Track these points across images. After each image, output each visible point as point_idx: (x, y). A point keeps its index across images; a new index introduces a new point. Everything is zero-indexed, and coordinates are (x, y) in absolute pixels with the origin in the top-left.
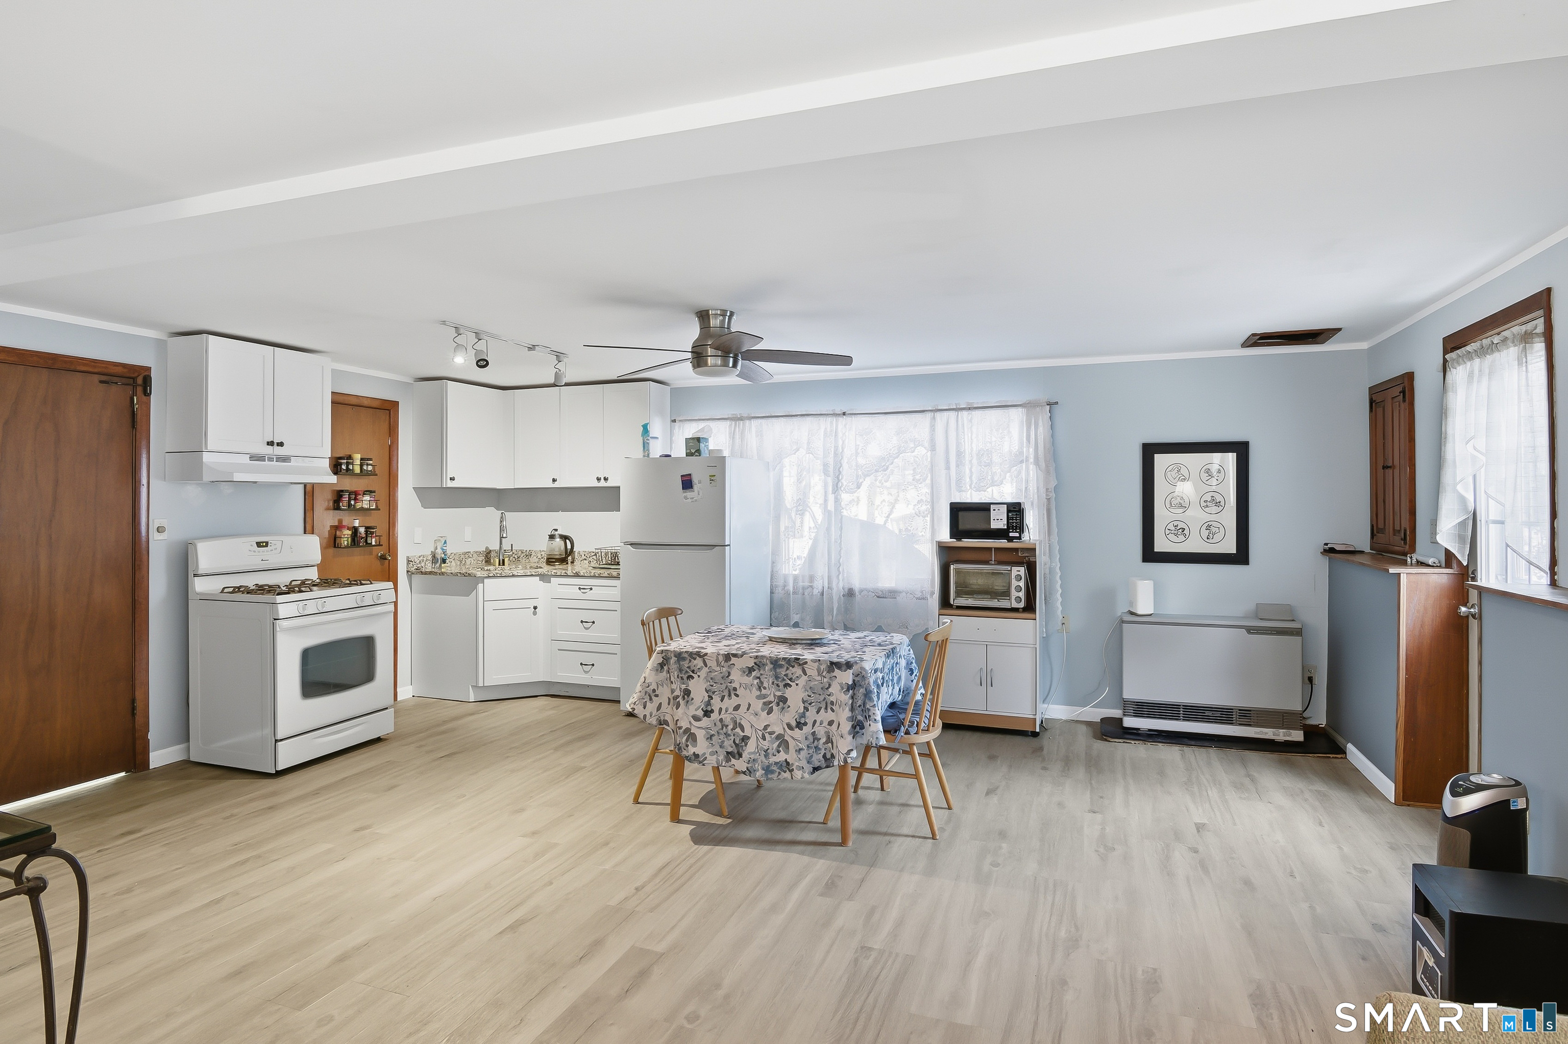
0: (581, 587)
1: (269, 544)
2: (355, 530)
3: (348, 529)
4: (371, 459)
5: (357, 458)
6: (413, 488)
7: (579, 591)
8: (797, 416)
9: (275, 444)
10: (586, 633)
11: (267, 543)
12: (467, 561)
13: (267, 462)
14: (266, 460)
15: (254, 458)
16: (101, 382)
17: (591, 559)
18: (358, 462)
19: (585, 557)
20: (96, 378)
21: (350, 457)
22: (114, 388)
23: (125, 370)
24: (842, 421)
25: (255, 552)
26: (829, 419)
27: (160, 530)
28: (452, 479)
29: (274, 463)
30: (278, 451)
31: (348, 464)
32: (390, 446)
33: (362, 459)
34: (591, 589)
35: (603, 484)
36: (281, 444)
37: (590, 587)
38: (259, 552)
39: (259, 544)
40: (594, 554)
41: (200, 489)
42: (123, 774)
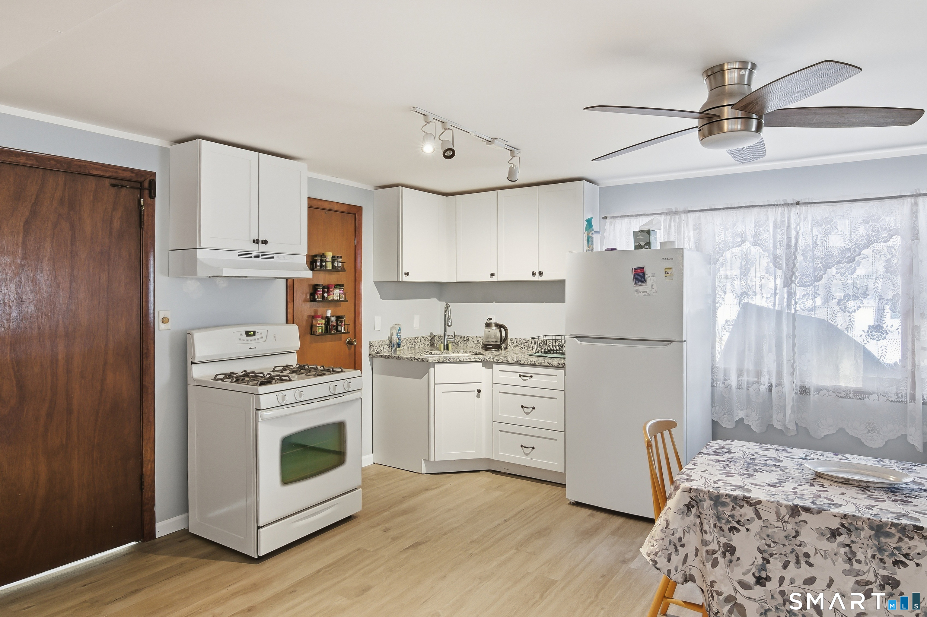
0: (522, 374)
1: (256, 334)
2: (328, 319)
3: (322, 318)
4: (340, 257)
5: (329, 255)
6: (374, 282)
7: (519, 378)
8: (741, 207)
9: (260, 242)
10: (527, 418)
11: (254, 332)
12: (416, 345)
13: (253, 259)
14: (253, 257)
15: (242, 255)
16: (113, 185)
17: (522, 346)
18: (330, 259)
19: (517, 344)
20: (107, 182)
21: (323, 255)
22: (124, 191)
23: (133, 175)
24: (795, 210)
25: (244, 340)
26: (780, 210)
27: (165, 321)
28: (407, 274)
29: (260, 259)
30: (263, 248)
31: (322, 261)
32: (355, 246)
33: (333, 257)
34: (531, 377)
35: (537, 278)
36: (265, 242)
37: (530, 375)
38: (247, 341)
39: (247, 334)
40: (525, 341)
41: (199, 283)
42: (134, 543)
